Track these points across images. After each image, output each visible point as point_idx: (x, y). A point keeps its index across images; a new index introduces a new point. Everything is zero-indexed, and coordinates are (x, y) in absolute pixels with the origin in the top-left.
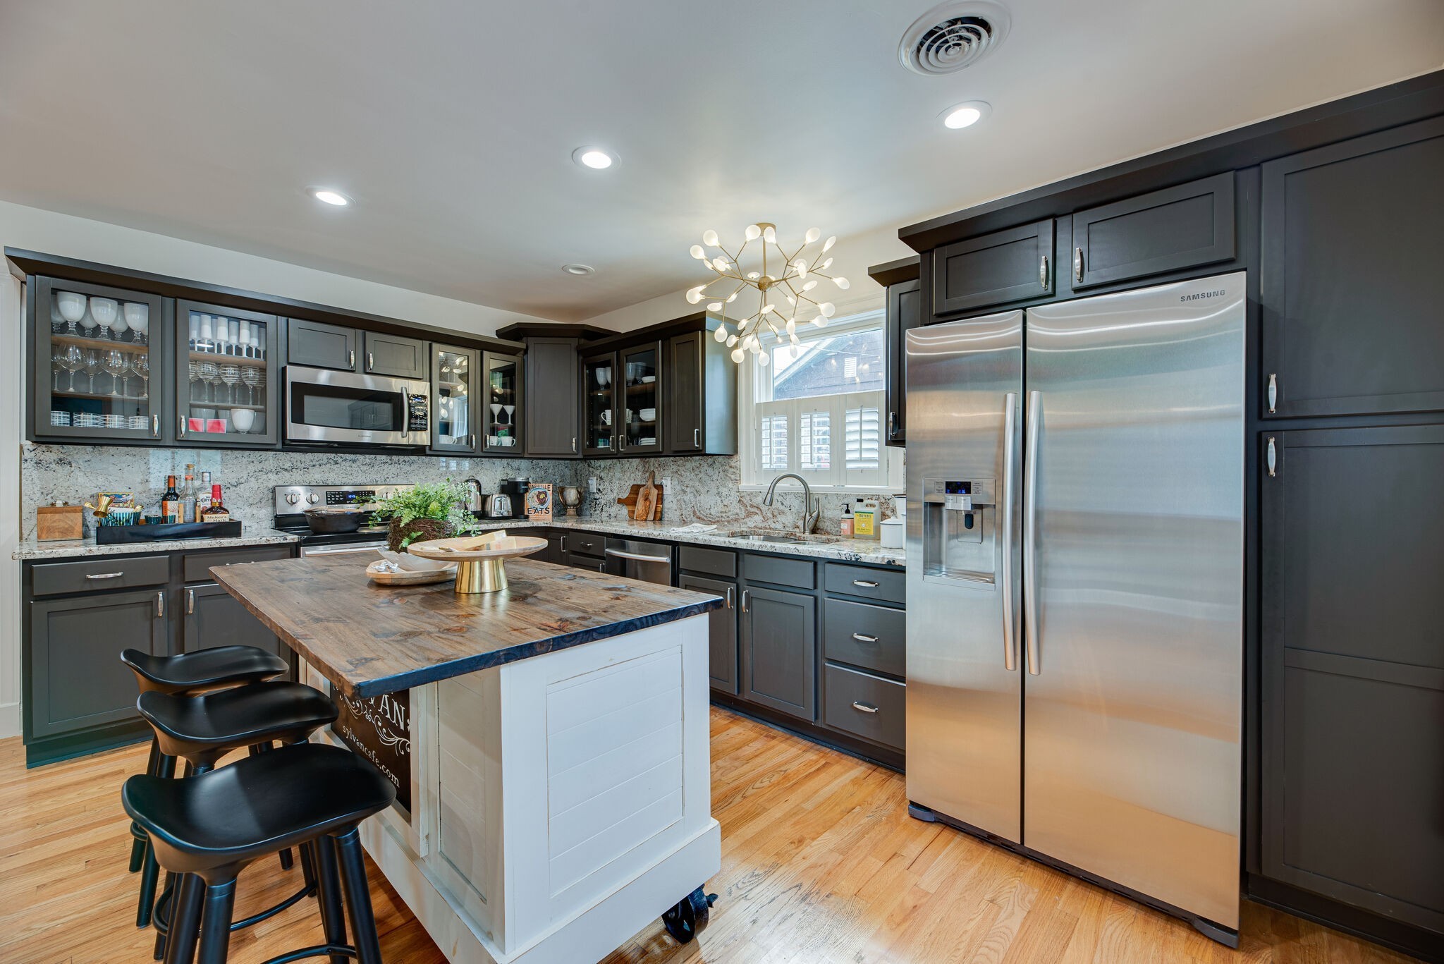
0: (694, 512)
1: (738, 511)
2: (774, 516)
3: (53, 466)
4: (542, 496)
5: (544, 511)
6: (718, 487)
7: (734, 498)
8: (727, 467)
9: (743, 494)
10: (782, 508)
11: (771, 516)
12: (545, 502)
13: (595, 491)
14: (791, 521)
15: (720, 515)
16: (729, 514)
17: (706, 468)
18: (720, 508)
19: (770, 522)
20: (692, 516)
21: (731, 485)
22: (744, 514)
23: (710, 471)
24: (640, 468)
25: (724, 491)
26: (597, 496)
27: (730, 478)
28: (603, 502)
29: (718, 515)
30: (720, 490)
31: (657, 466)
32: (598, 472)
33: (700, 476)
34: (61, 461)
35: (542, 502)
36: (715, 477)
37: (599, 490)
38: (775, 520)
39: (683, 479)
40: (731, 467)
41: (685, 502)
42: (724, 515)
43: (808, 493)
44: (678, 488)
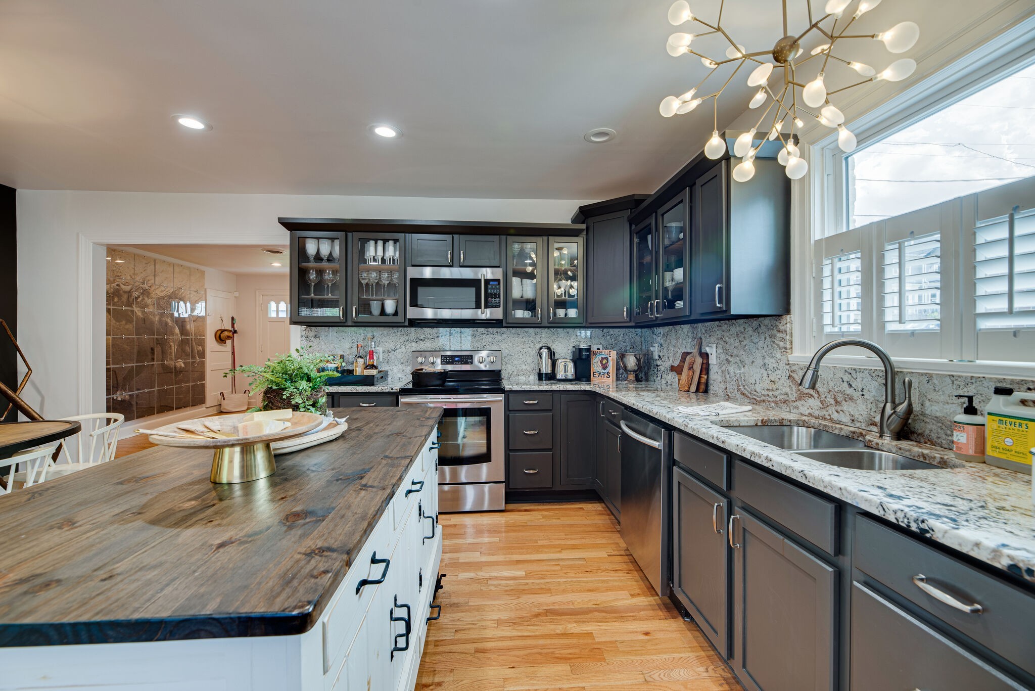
0: (738, 386)
1: (788, 390)
2: (837, 402)
3: (312, 339)
4: (605, 361)
5: (606, 375)
6: (764, 358)
7: (783, 372)
8: (775, 332)
9: (794, 368)
10: (850, 391)
11: (833, 402)
12: (606, 367)
13: (657, 358)
14: (865, 413)
15: (766, 393)
16: (776, 393)
17: (751, 332)
18: (766, 384)
19: (831, 410)
20: (736, 391)
21: (779, 355)
22: (795, 395)
23: (755, 338)
24: (690, 334)
25: (771, 362)
26: (659, 363)
27: (778, 345)
28: (662, 369)
29: (763, 392)
30: (766, 361)
31: (704, 331)
32: (658, 339)
33: (745, 342)
34: (316, 336)
35: (605, 367)
36: (760, 344)
37: (660, 357)
38: (839, 408)
39: (727, 346)
40: (779, 331)
41: (729, 373)
42: (770, 394)
43: (890, 373)
44: (723, 357)
